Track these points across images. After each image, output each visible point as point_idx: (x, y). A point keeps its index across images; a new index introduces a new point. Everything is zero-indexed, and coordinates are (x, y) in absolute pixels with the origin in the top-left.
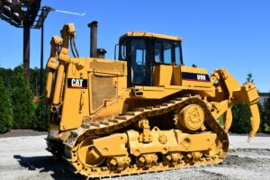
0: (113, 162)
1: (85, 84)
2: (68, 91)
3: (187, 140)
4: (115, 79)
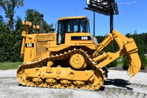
0: (33, 80)
1: (33, 45)
3: (72, 73)
4: (49, 42)
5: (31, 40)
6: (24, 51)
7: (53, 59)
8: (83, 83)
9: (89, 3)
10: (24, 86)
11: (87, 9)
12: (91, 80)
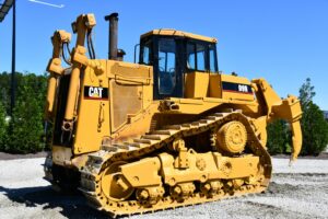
0: (144, 194)
1: (105, 94)
2: (85, 102)
3: (228, 165)
5: (100, 77)
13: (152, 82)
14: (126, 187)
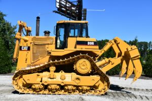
0: (33, 87)
1: (29, 49)
2: (20, 52)
5: (27, 43)
6: (18, 55)
7: (57, 64)
8: (89, 88)
9: (58, 7)
10: (21, 93)
11: (56, 12)
12: (97, 85)
13: (54, 43)
14: (25, 83)
